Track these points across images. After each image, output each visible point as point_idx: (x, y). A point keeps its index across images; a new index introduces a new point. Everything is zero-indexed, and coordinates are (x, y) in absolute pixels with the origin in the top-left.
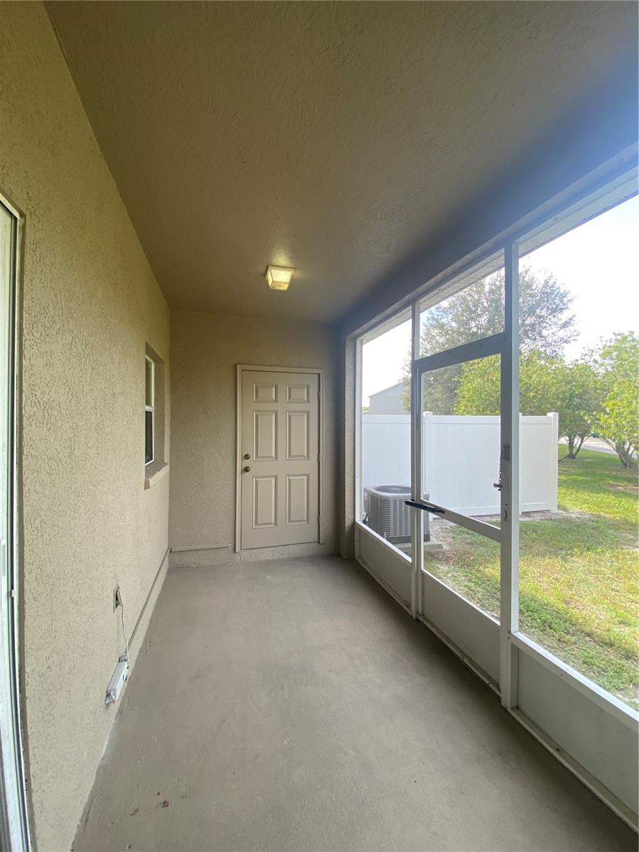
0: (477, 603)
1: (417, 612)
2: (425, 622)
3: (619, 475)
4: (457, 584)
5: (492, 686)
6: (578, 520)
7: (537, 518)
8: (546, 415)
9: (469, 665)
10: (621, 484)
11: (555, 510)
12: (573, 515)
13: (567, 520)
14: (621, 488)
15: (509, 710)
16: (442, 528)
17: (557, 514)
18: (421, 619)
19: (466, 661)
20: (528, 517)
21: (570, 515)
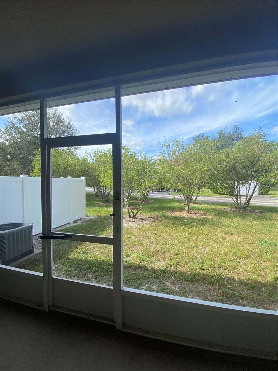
0: (75, 277)
1: (49, 306)
2: (56, 310)
3: (96, 199)
4: (60, 271)
5: (109, 323)
6: (94, 219)
7: (79, 223)
8: (81, 178)
9: (94, 319)
10: (99, 203)
11: (85, 217)
12: (91, 218)
13: (90, 220)
14: (99, 204)
15: (121, 329)
16: (37, 242)
17: (85, 219)
18: (53, 309)
19: (91, 318)
20: (76, 223)
21: (90, 218)
